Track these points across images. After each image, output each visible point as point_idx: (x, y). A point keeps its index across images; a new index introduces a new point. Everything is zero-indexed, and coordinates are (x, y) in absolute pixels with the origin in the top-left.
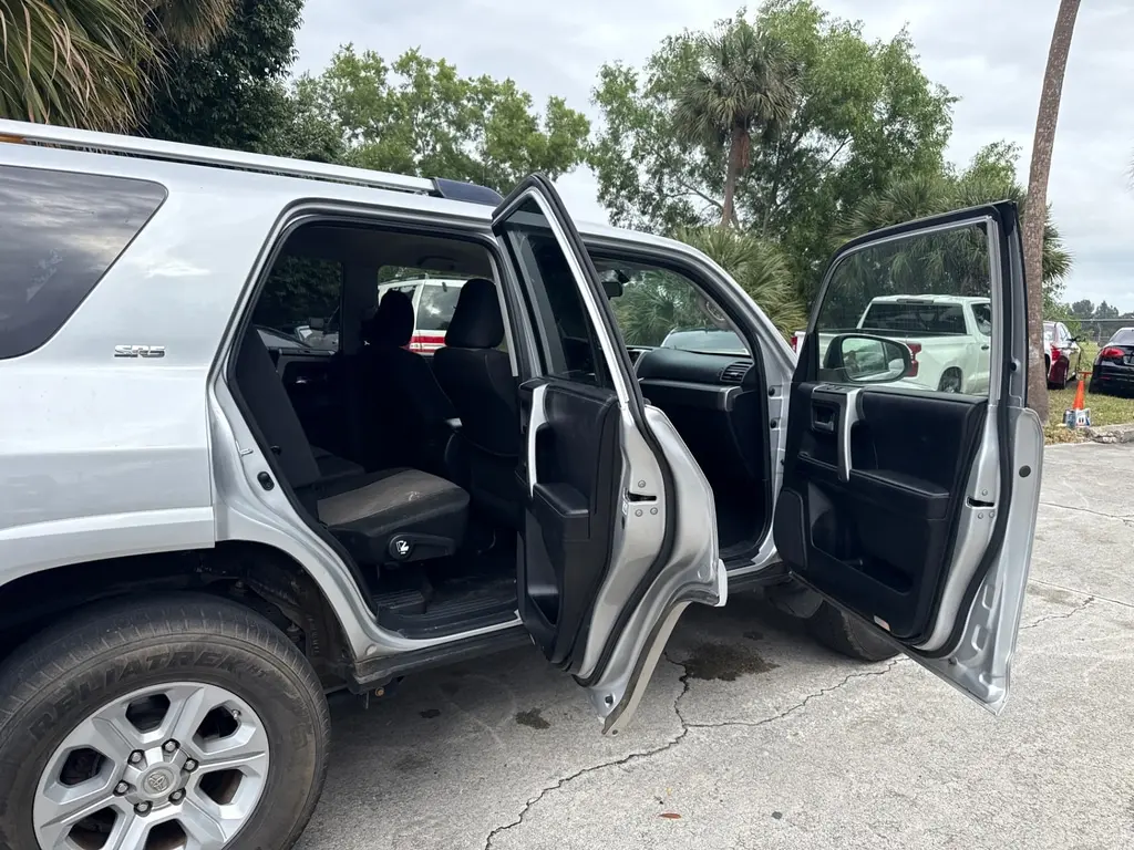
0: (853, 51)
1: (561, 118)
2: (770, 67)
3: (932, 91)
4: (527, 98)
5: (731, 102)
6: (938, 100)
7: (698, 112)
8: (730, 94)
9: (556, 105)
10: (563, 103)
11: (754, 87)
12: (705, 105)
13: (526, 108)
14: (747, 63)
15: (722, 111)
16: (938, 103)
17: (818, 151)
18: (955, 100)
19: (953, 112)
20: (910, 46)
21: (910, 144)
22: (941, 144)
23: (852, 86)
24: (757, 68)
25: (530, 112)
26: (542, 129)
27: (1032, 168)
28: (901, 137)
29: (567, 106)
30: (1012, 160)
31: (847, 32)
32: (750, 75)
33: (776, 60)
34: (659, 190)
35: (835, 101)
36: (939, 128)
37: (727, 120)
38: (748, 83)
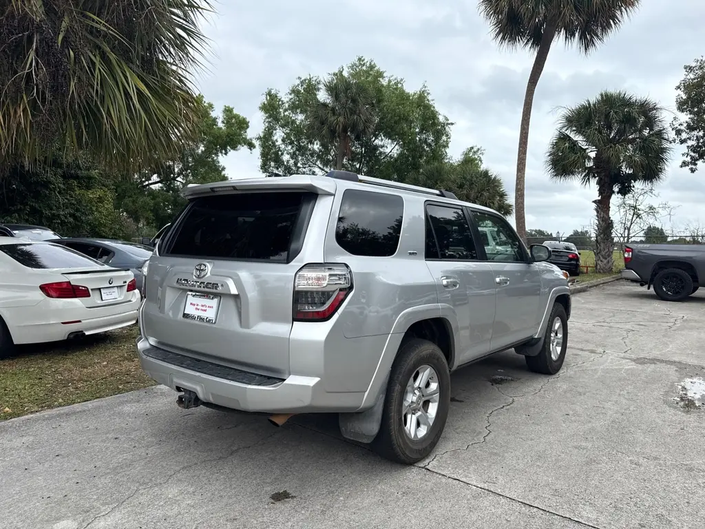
0: (403, 97)
1: (232, 119)
2: (361, 100)
3: (441, 119)
4: (211, 106)
5: (341, 119)
6: (444, 124)
7: (323, 123)
8: (340, 115)
9: (228, 111)
10: (232, 109)
11: (353, 112)
12: (327, 119)
13: (211, 112)
14: (348, 98)
15: (337, 124)
16: (444, 126)
17: (382, 147)
18: (452, 124)
19: (451, 130)
20: (428, 94)
21: (429, 145)
22: (446, 146)
23: (404, 115)
24: (354, 101)
25: (213, 114)
26: (220, 125)
27: (518, 166)
28: (426, 142)
29: (235, 112)
30: (481, 156)
31: (396, 84)
32: (350, 104)
33: (364, 98)
34: (296, 164)
35: (395, 122)
36: (444, 138)
37: (339, 129)
38: (350, 109)
